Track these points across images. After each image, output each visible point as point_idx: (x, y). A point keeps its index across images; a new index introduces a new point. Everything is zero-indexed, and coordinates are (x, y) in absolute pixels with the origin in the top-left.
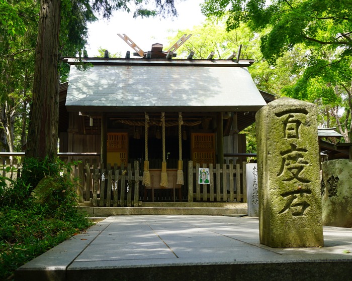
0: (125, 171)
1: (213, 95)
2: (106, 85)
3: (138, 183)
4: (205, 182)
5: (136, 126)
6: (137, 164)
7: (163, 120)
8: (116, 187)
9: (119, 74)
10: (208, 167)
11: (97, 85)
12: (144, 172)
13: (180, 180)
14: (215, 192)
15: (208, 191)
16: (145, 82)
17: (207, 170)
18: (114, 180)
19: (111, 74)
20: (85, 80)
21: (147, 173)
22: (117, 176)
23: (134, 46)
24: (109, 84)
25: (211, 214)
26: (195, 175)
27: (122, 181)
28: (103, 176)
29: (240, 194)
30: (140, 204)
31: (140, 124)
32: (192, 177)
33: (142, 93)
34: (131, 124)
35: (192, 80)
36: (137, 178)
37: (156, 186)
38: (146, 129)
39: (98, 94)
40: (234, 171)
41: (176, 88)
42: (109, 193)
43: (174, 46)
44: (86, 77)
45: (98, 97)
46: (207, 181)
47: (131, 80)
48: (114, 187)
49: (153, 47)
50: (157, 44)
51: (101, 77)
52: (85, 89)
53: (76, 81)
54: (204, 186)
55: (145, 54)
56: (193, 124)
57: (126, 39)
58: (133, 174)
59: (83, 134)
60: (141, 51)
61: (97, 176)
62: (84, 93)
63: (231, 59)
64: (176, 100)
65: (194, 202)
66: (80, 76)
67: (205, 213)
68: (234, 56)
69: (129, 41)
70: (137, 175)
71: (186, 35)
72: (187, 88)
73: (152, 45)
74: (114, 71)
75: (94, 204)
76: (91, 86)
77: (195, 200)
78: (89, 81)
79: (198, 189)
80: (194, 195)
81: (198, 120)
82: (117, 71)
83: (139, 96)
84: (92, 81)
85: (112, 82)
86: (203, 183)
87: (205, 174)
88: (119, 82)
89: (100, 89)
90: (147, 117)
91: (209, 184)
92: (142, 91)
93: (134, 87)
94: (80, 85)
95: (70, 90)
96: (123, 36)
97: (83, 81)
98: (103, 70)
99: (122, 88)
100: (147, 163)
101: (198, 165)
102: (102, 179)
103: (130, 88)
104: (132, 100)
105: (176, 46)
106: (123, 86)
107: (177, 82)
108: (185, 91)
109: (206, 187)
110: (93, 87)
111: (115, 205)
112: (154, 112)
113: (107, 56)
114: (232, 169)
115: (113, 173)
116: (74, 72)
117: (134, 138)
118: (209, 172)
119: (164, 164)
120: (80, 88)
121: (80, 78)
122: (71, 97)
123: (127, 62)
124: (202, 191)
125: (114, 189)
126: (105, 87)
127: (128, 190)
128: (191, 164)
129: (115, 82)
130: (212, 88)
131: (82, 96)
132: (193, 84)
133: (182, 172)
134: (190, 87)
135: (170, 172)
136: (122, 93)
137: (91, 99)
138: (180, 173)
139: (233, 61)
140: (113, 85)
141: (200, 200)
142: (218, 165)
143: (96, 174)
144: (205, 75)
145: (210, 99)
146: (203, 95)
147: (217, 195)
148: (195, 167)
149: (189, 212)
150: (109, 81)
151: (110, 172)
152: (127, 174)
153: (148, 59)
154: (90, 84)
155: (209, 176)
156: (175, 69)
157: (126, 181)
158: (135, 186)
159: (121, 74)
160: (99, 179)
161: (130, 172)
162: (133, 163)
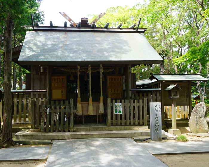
0: (64, 106)
1: (126, 52)
2: (50, 45)
3: (73, 115)
4: (119, 112)
5: (71, 72)
6: (72, 101)
7: (90, 69)
8: (57, 118)
9: (59, 37)
10: (121, 102)
11: (44, 45)
12: (78, 106)
13: (102, 111)
14: (125, 119)
15: (121, 119)
16: (77, 42)
17: (120, 104)
18: (56, 113)
19: (54, 37)
20: (36, 42)
21: (79, 106)
22: (58, 110)
23: (70, 20)
24: (52, 44)
25: (124, 137)
26: (112, 108)
27: (61, 114)
28: (48, 110)
29: (142, 120)
30: (74, 130)
31: (74, 71)
32: (110, 109)
33: (75, 51)
34: (68, 71)
35: (110, 42)
36: (72, 111)
37: (85, 114)
38: (78, 76)
39: (44, 52)
40: (138, 104)
41: (99, 47)
42: (52, 122)
43: (94, 20)
44: (36, 39)
45: (43, 54)
46: (120, 112)
47: (68, 41)
48: (56, 118)
49: (82, 20)
50: (85, 18)
51: (47, 39)
52: (35, 48)
53: (29, 42)
54: (118, 115)
55: (77, 25)
56: (109, 71)
57: (65, 15)
58: (70, 108)
59: (39, 75)
60: (74, 23)
61: (44, 110)
62: (33, 51)
63: (132, 28)
64: (100, 56)
65: (111, 126)
66: (32, 38)
67: (120, 136)
68: (135, 26)
69: (67, 17)
70: (72, 109)
71: (102, 14)
72: (107, 47)
73: (82, 19)
74: (56, 35)
75: (42, 131)
76: (39, 46)
77: (112, 125)
78: (39, 42)
79: (114, 117)
80: (111, 121)
81: (112, 68)
82: (58, 35)
83: (73, 53)
84: (40, 42)
85: (54, 43)
86: (118, 113)
87: (118, 107)
88: (59, 43)
89: (46, 48)
90: (79, 67)
91: (121, 113)
92: (76, 49)
93: (69, 46)
94: (31, 45)
95: (24, 49)
96: (63, 14)
97: (34, 42)
98: (49, 34)
99: (61, 48)
100: (79, 99)
101: (114, 101)
102: (48, 112)
103: (67, 47)
104: (68, 56)
105: (96, 20)
106: (62, 45)
107: (100, 43)
108: (105, 50)
109: (119, 116)
110: (41, 47)
111: (57, 131)
112: (84, 64)
113: (51, 26)
114: (137, 103)
115: (55, 108)
116: (28, 36)
117: (70, 80)
118: (121, 106)
119: (91, 99)
120: (31, 47)
121: (32, 40)
122: (24, 54)
123: (65, 30)
124: (116, 119)
125: (56, 119)
126: (50, 46)
127: (66, 120)
128: (109, 100)
129: (57, 43)
130: (124, 47)
131: (31, 53)
132: (111, 45)
133: (103, 105)
134: (109, 46)
135: (94, 104)
136: (61, 51)
137: (38, 56)
138: (101, 105)
139: (134, 29)
140: (55, 45)
141: (115, 124)
142: (127, 101)
143: (43, 108)
144: (117, 38)
145: (124, 55)
146: (118, 52)
147: (127, 121)
148: (112, 102)
149: (109, 136)
150: (53, 42)
151: (53, 107)
152: (65, 108)
153: (79, 27)
154: (39, 44)
155: (121, 108)
156: (97, 34)
157: (65, 114)
158: (71, 117)
159: (61, 37)
160: (45, 112)
161: (67, 107)
162: (70, 100)
